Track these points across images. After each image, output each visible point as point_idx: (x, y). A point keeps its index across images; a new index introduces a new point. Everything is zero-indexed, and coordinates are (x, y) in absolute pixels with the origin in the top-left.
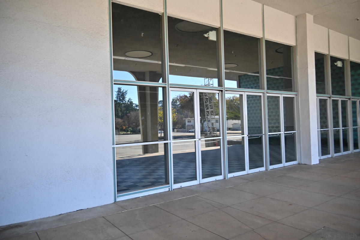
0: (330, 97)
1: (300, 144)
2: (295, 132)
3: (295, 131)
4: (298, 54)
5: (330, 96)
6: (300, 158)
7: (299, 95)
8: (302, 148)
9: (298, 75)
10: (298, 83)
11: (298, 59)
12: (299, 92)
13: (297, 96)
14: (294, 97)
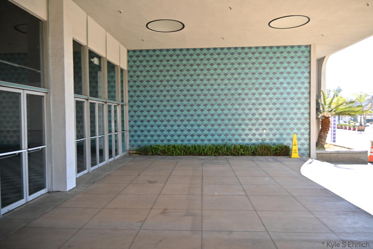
0: (87, 100)
1: (52, 163)
2: (45, 148)
3: (45, 145)
4: (50, 34)
5: (88, 98)
6: (51, 183)
7: (51, 94)
8: (53, 169)
9: (50, 64)
10: (50, 75)
11: (51, 42)
12: (51, 90)
13: (48, 94)
14: (43, 96)
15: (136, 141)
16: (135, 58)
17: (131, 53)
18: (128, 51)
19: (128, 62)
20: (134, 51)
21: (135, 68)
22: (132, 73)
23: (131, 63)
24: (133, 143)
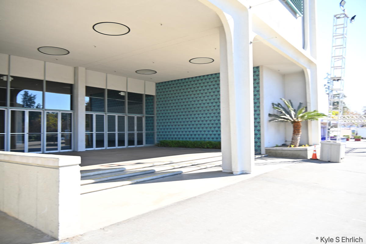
0: (106, 114)
3: (72, 132)
13: (74, 112)
14: (72, 113)
15: (160, 138)
16: (159, 88)
17: (158, 85)
18: (156, 84)
19: (156, 90)
20: (159, 83)
21: (159, 94)
22: (158, 97)
23: (158, 91)
24: (158, 139)
